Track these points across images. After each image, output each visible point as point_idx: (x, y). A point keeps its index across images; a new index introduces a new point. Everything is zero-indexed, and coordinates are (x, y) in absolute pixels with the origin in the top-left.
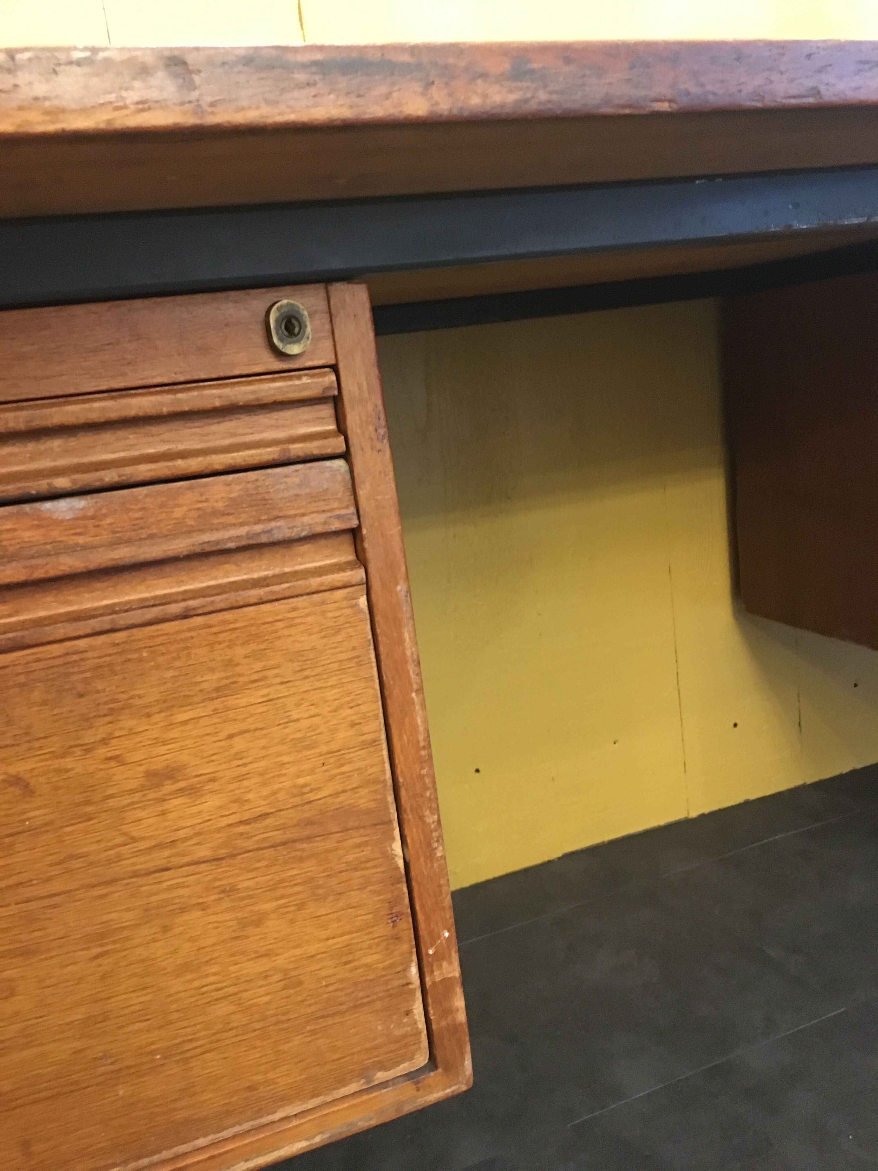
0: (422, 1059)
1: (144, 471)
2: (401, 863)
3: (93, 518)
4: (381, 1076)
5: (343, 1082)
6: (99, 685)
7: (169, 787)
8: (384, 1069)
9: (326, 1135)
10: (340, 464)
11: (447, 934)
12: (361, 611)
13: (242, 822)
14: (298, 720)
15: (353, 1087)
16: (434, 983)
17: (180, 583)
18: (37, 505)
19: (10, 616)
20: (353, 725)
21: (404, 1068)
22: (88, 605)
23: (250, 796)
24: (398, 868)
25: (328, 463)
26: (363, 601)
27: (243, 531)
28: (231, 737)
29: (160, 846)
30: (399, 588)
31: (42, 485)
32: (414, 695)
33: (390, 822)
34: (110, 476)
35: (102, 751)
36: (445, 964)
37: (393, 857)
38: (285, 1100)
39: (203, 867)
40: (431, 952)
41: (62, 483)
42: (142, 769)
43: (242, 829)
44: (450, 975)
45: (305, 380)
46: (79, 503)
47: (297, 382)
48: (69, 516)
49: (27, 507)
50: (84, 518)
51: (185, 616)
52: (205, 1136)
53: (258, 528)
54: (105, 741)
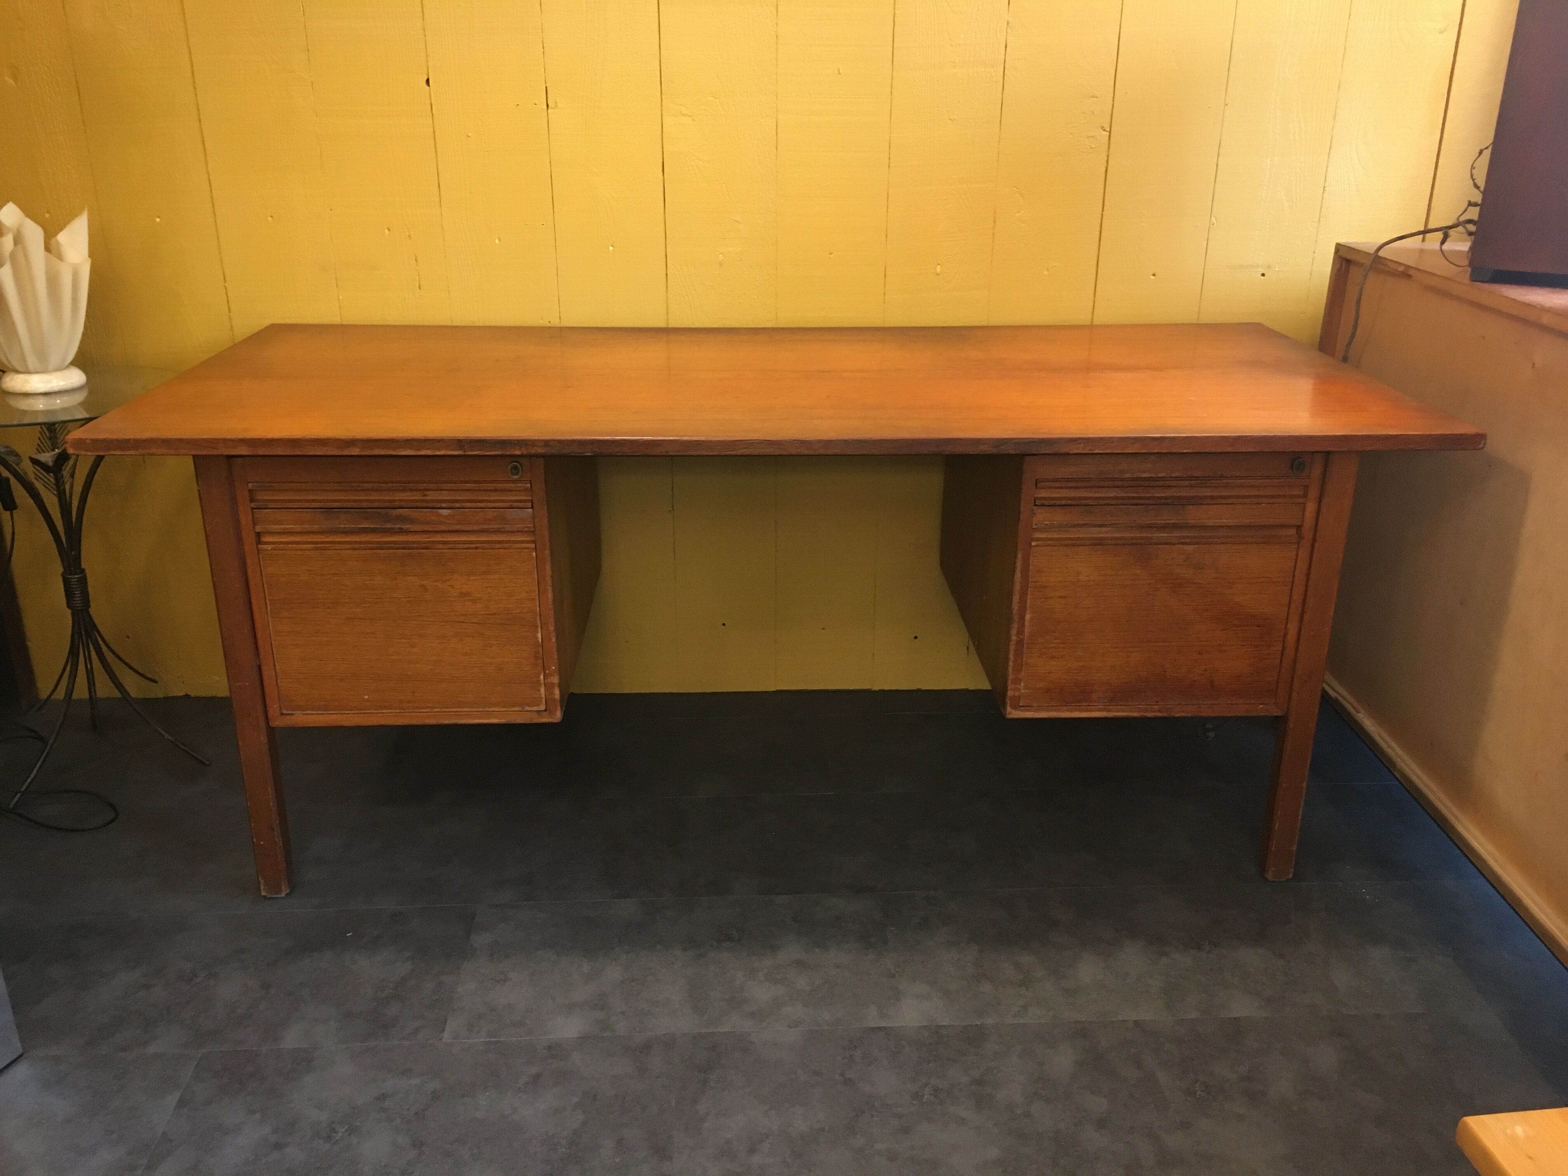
0: (542, 708)
1: (468, 505)
2: (540, 641)
3: (452, 516)
4: (527, 708)
5: (514, 706)
6: (449, 564)
7: (466, 598)
8: (529, 707)
9: (506, 721)
10: (531, 510)
11: (554, 668)
12: (533, 557)
13: (488, 614)
14: (509, 587)
15: (517, 709)
16: (548, 683)
17: (478, 538)
18: (437, 510)
19: (428, 538)
20: (527, 592)
21: (535, 708)
22: (449, 539)
23: (491, 607)
24: (538, 642)
25: (526, 510)
26: (534, 554)
27: (496, 526)
28: (487, 587)
29: (463, 615)
30: (546, 552)
31: (439, 505)
32: (548, 587)
33: (537, 626)
34: (457, 505)
35: (448, 583)
36: (552, 677)
37: (537, 638)
38: (495, 706)
39: (475, 625)
40: (547, 672)
41: (444, 505)
42: (459, 591)
43: (488, 616)
44: (554, 682)
45: (520, 485)
46: (449, 511)
47: (516, 485)
48: (446, 514)
49: (434, 510)
50: (450, 515)
51: (476, 548)
52: (467, 708)
53: (500, 526)
54: (449, 580)
